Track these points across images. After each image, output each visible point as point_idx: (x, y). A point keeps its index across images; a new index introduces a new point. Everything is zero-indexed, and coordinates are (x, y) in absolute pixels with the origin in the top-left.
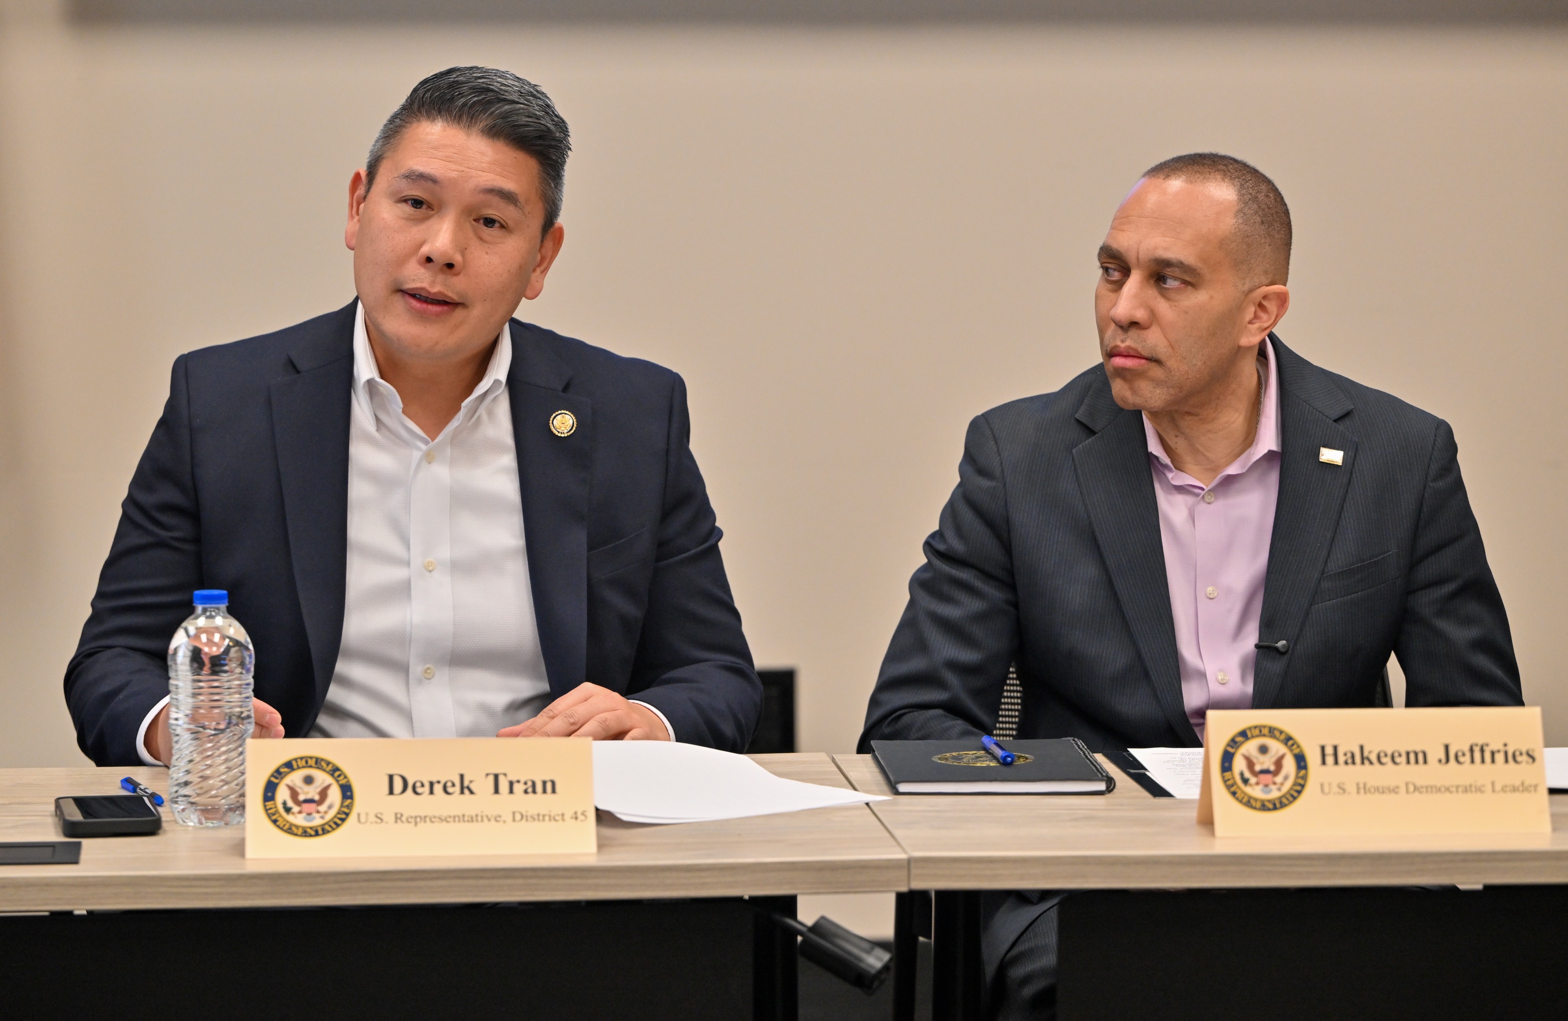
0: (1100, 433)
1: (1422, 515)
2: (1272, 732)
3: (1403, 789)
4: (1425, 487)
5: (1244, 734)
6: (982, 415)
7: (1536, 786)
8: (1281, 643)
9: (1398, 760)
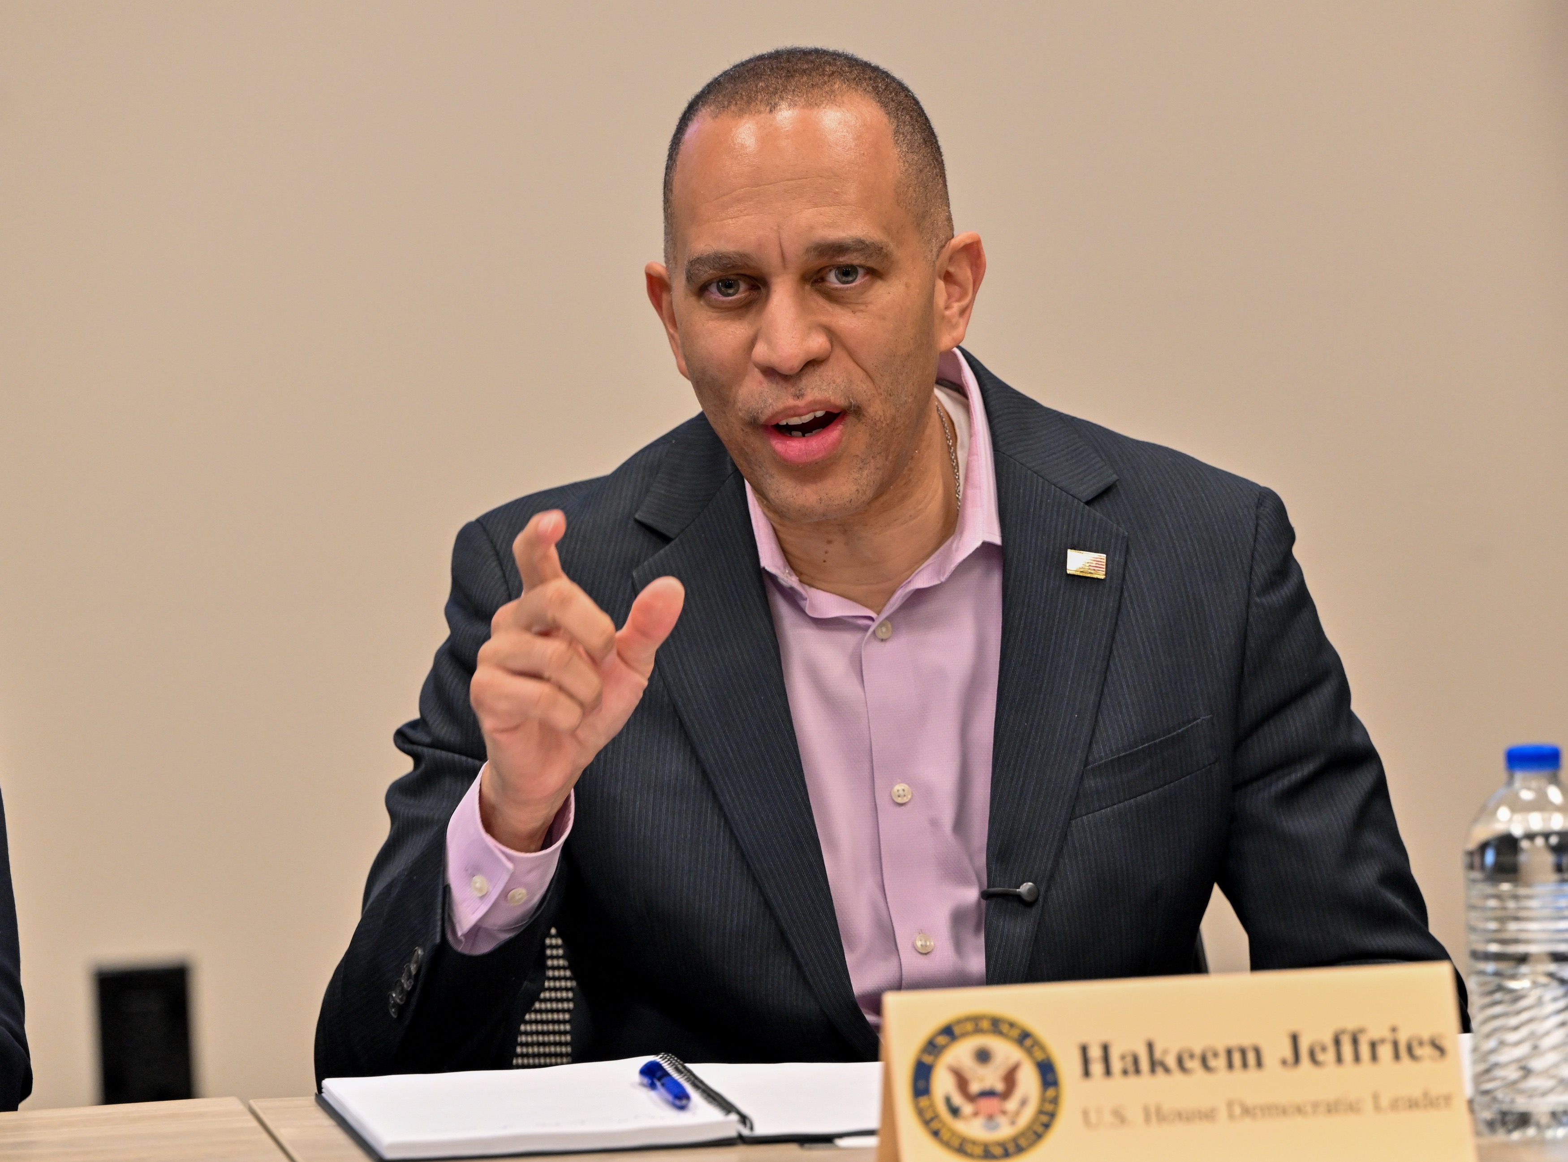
0: (677, 539)
1: (1248, 653)
2: (996, 1025)
3: (1223, 1113)
4: (1248, 606)
5: (949, 1032)
6: (478, 521)
7: (1448, 1099)
8: (1025, 888)
9: (1212, 1063)
